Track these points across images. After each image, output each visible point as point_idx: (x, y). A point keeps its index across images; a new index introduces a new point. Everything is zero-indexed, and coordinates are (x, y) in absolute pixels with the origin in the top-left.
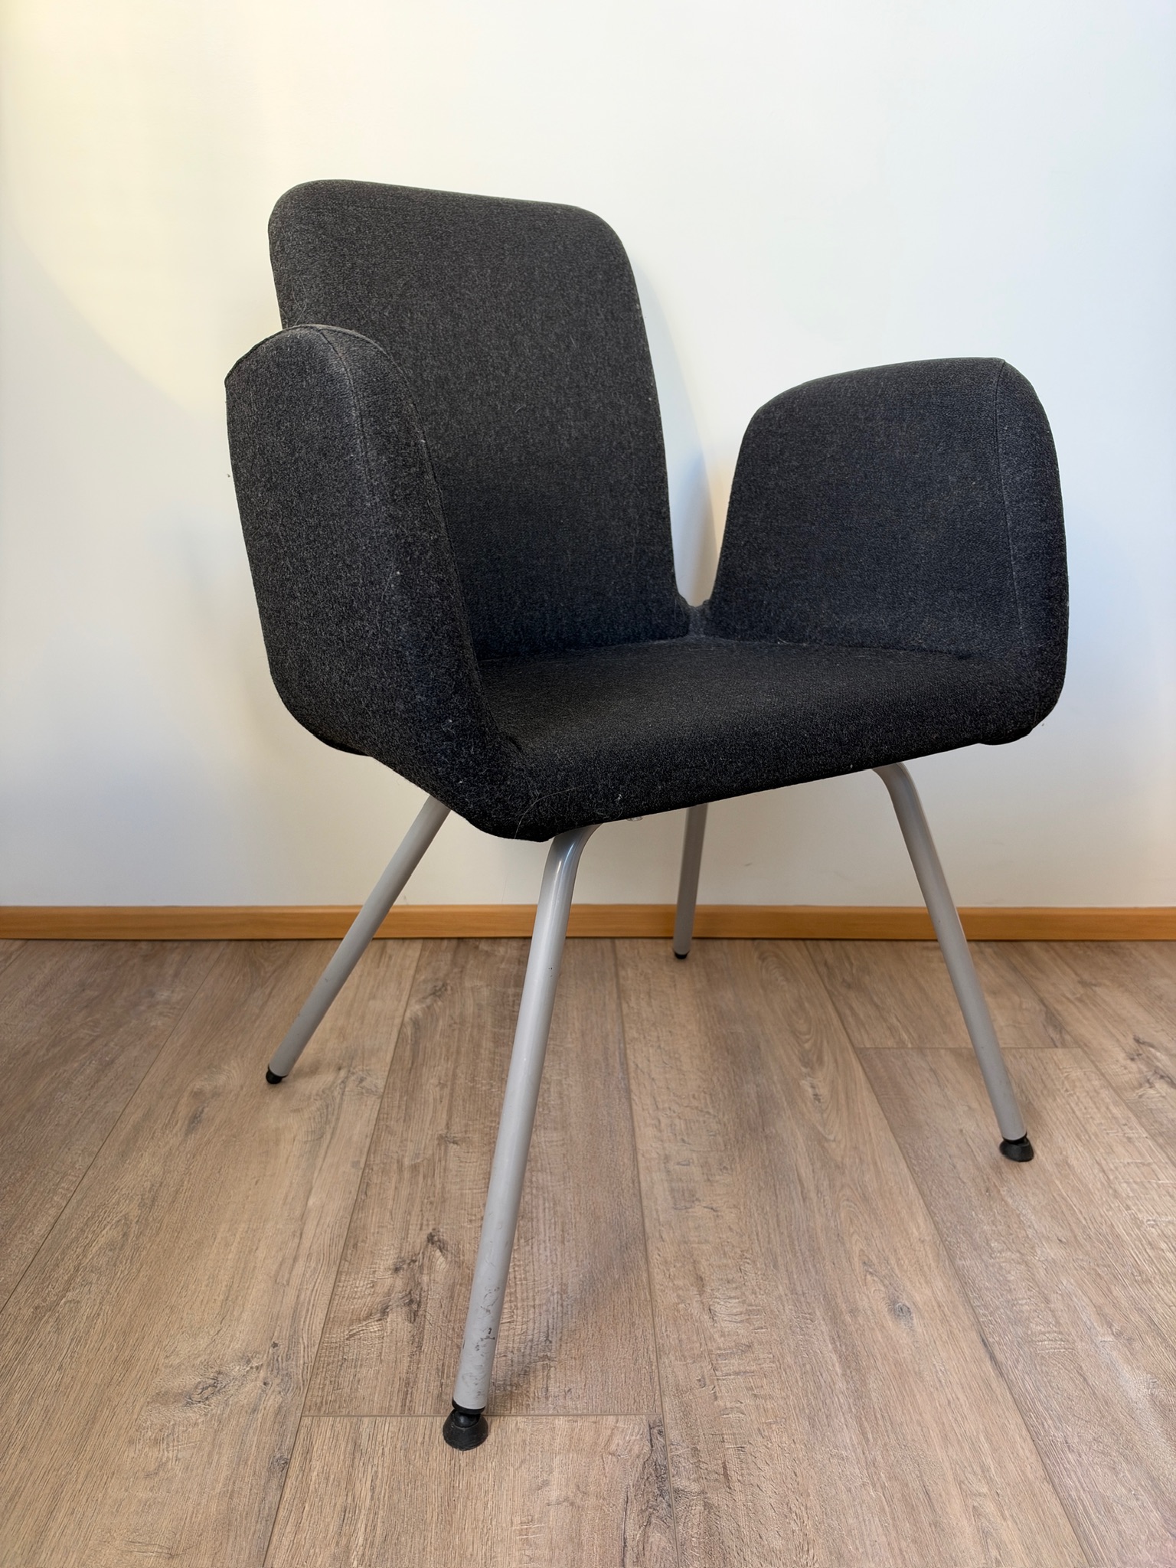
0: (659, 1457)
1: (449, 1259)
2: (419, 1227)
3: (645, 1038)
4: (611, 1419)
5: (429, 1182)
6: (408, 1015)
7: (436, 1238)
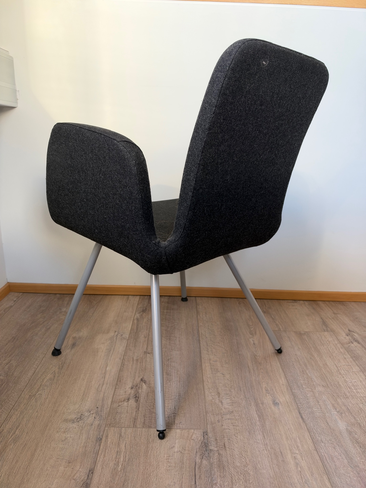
0: (206, 441)
1: (147, 386)
2: (138, 376)
3: (204, 325)
4: (193, 430)
5: (141, 364)
6: (135, 317)
7: (143, 380)
